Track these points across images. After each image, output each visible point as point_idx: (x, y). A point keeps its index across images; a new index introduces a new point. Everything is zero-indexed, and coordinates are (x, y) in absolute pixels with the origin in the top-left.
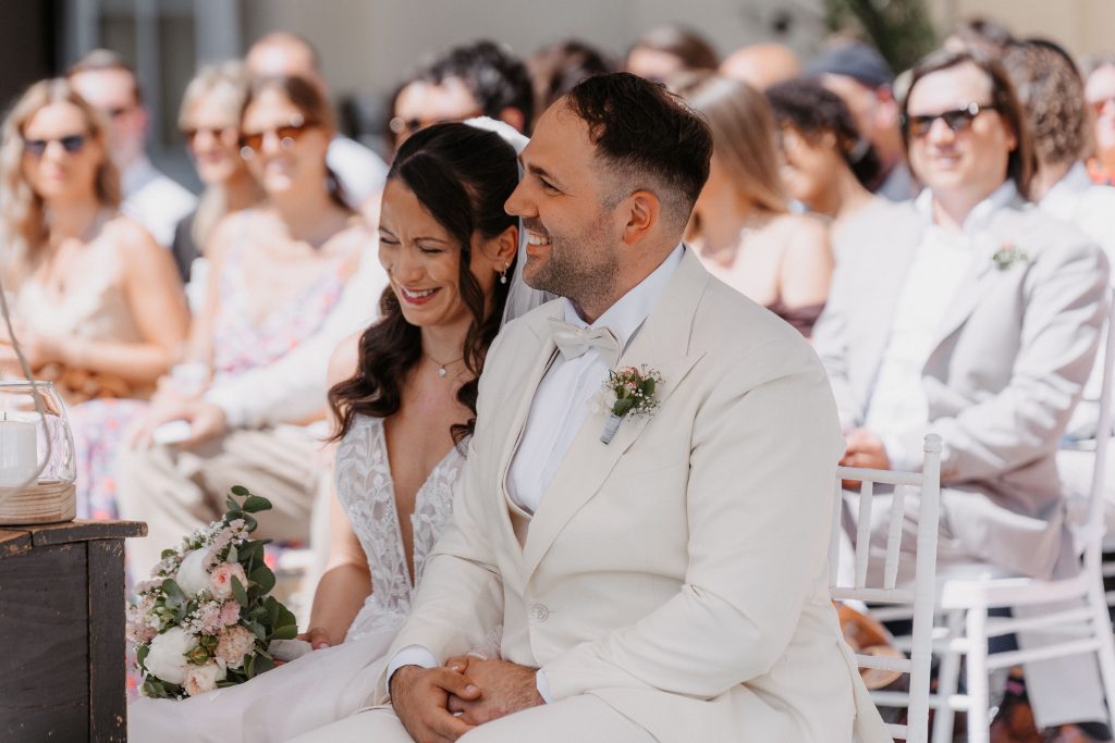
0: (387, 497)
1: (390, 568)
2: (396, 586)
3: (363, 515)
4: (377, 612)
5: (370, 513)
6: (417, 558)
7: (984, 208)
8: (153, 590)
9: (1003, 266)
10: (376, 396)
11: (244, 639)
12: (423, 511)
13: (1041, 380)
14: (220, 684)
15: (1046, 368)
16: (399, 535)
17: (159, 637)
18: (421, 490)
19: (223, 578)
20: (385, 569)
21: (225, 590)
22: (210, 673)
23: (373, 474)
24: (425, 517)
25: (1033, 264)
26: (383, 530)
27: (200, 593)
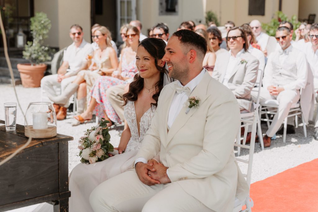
0: (135, 118)
1: (135, 133)
2: (136, 136)
3: (129, 121)
4: (132, 141)
5: (131, 121)
6: (140, 131)
7: (239, 53)
8: (84, 139)
9: (242, 63)
10: (133, 97)
11: (102, 152)
12: (142, 122)
13: (248, 83)
14: (97, 161)
15: (248, 80)
16: (137, 126)
17: (84, 150)
18: (142, 118)
19: (98, 138)
20: (134, 133)
21: (98, 141)
22: (94, 159)
23: (132, 113)
24: (142, 123)
25: (247, 63)
26: (134, 125)
27: (93, 142)
